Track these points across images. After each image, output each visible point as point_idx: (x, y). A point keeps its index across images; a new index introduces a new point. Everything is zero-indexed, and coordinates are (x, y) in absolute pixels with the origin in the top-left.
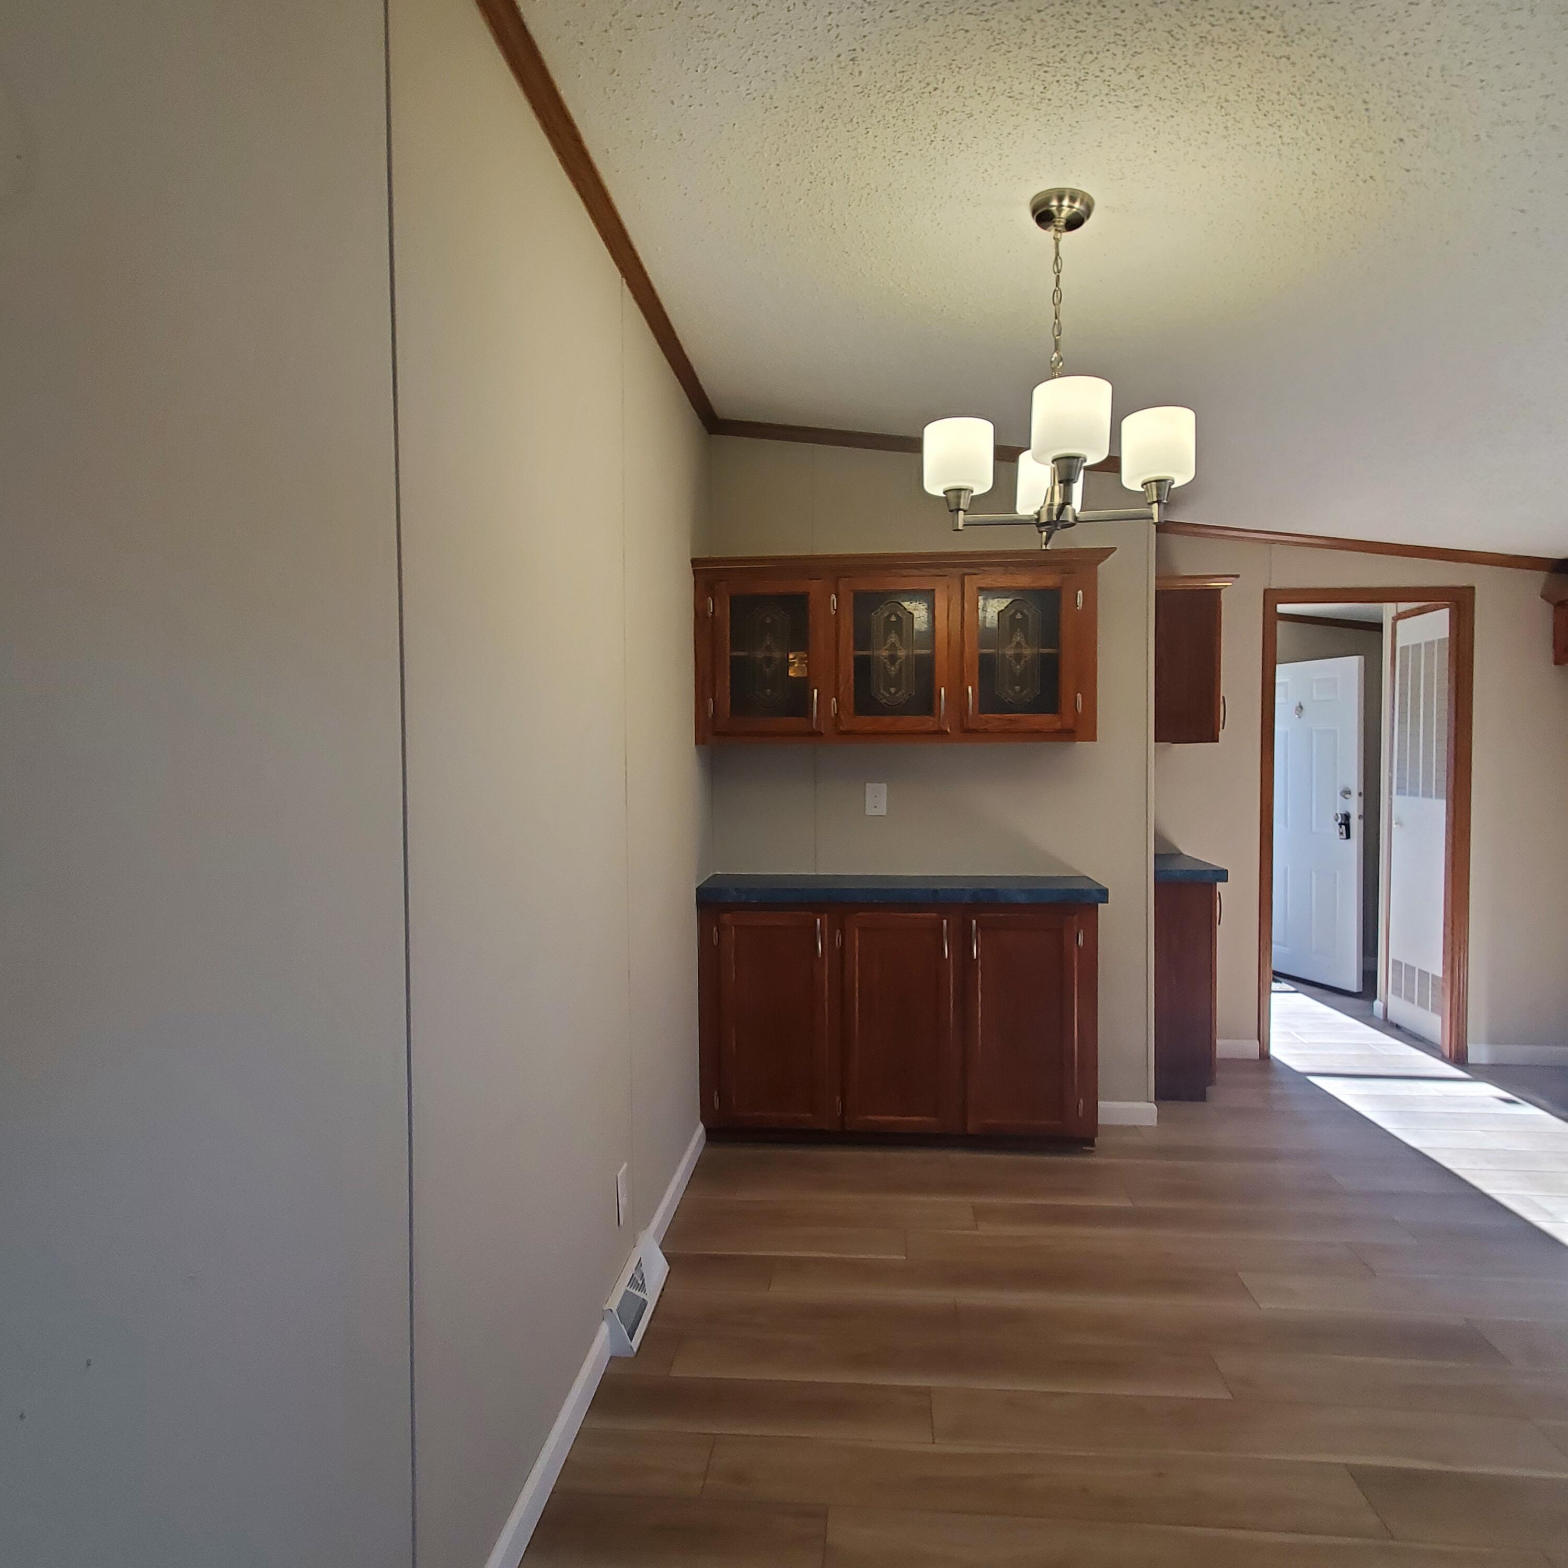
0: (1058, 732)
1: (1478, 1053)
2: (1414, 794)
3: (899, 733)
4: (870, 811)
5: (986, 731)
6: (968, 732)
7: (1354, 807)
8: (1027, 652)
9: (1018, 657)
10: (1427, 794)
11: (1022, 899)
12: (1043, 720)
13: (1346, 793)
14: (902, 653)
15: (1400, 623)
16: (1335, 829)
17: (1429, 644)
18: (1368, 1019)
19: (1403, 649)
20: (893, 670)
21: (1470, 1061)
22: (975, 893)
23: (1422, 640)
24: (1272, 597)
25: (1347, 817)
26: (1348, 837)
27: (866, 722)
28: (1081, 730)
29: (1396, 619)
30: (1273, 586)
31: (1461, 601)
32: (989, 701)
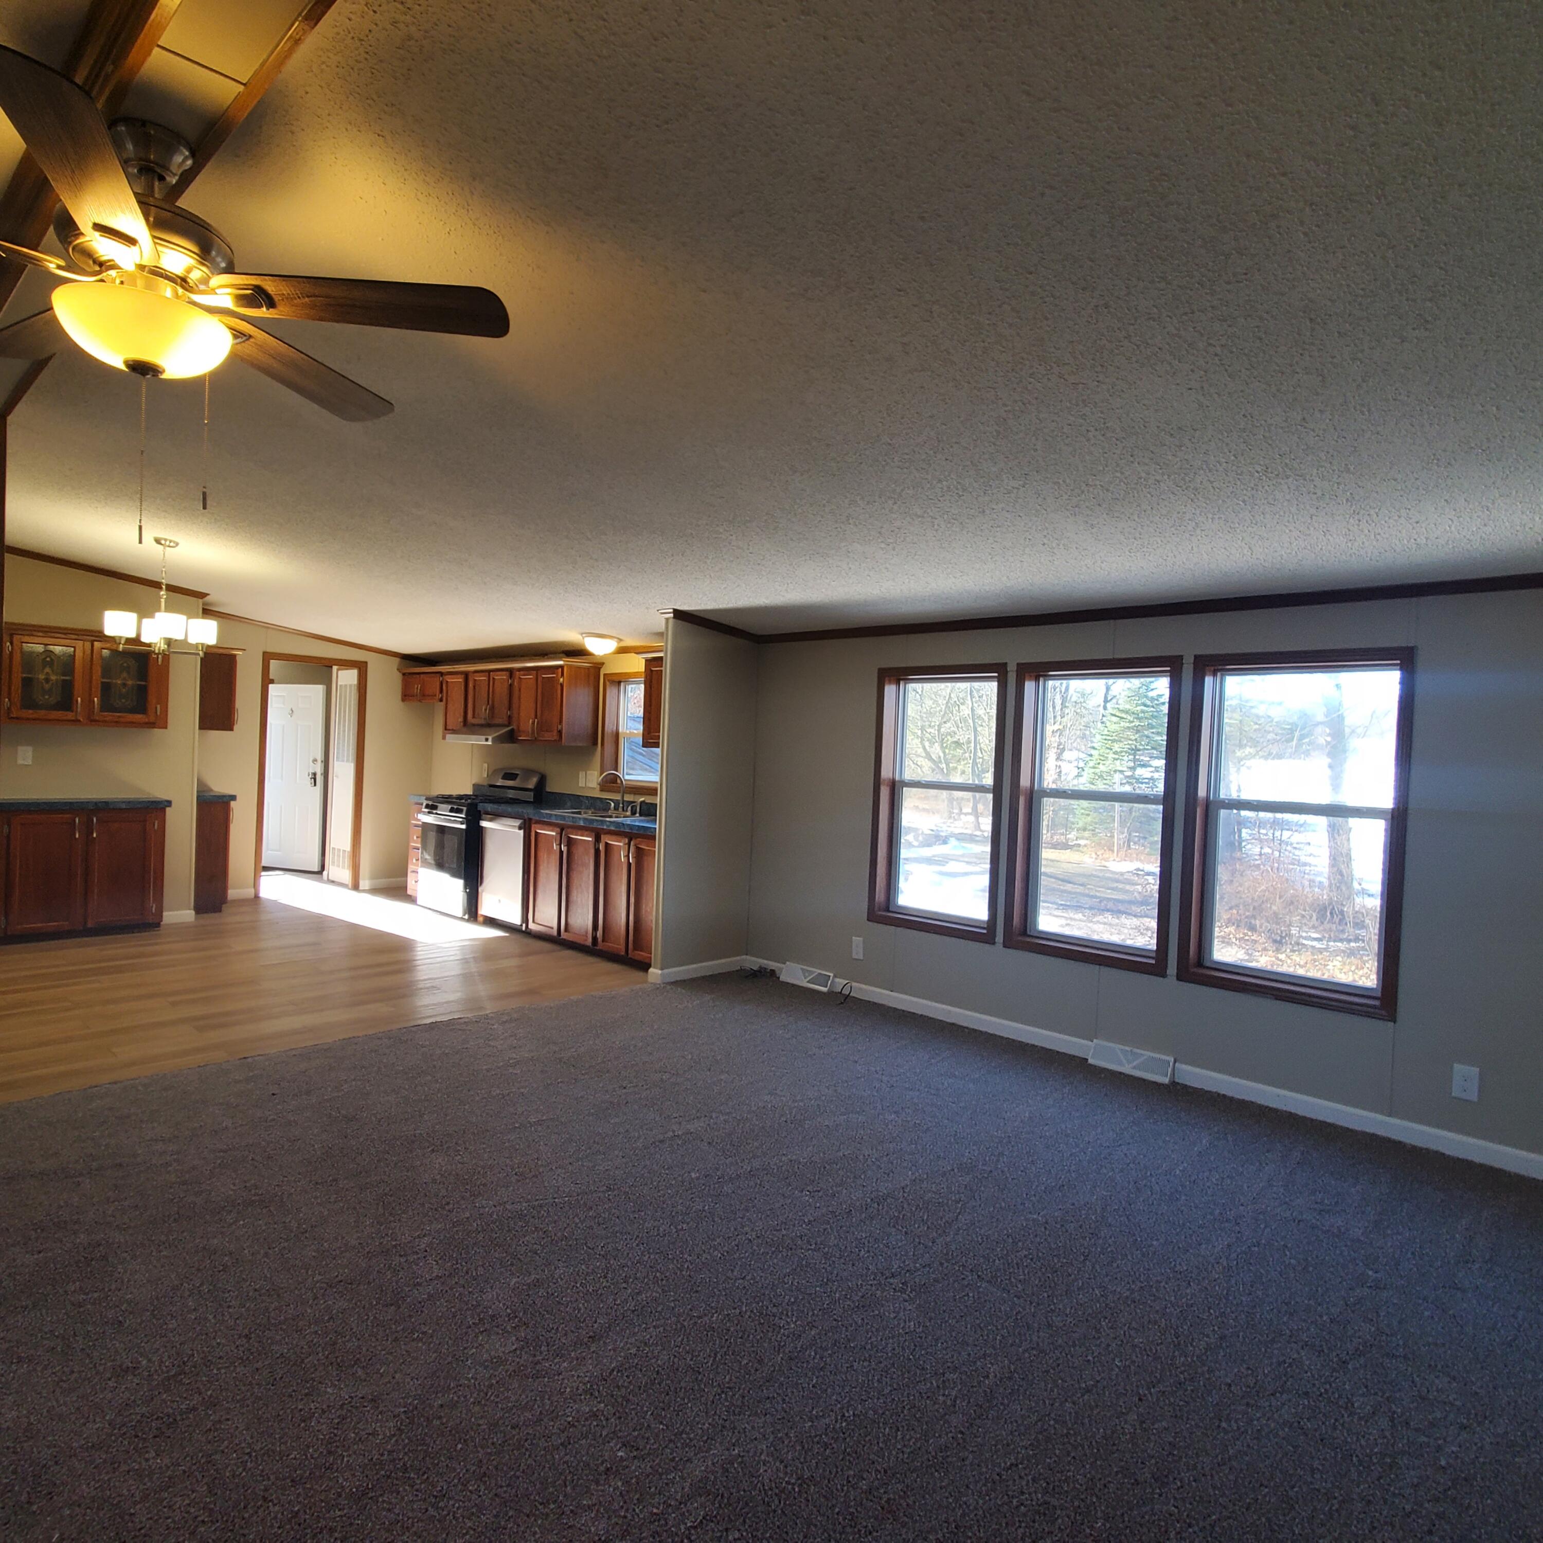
0: (146, 723)
1: (365, 884)
2: (343, 760)
3: (50, 720)
4: (20, 762)
5: (105, 721)
6: (92, 721)
7: (319, 769)
8: (130, 682)
9: (124, 685)
10: (348, 761)
11: (124, 806)
12: (139, 717)
13: (315, 760)
14: (53, 678)
15: (340, 672)
16: (308, 781)
17: (351, 686)
18: (321, 881)
19: (341, 686)
20: (47, 686)
21: (361, 888)
22: (96, 803)
23: (348, 684)
24: (267, 657)
25: (315, 774)
26: (315, 785)
27: (30, 713)
28: (160, 722)
29: (338, 670)
30: (268, 650)
31: (362, 668)
32: (106, 706)
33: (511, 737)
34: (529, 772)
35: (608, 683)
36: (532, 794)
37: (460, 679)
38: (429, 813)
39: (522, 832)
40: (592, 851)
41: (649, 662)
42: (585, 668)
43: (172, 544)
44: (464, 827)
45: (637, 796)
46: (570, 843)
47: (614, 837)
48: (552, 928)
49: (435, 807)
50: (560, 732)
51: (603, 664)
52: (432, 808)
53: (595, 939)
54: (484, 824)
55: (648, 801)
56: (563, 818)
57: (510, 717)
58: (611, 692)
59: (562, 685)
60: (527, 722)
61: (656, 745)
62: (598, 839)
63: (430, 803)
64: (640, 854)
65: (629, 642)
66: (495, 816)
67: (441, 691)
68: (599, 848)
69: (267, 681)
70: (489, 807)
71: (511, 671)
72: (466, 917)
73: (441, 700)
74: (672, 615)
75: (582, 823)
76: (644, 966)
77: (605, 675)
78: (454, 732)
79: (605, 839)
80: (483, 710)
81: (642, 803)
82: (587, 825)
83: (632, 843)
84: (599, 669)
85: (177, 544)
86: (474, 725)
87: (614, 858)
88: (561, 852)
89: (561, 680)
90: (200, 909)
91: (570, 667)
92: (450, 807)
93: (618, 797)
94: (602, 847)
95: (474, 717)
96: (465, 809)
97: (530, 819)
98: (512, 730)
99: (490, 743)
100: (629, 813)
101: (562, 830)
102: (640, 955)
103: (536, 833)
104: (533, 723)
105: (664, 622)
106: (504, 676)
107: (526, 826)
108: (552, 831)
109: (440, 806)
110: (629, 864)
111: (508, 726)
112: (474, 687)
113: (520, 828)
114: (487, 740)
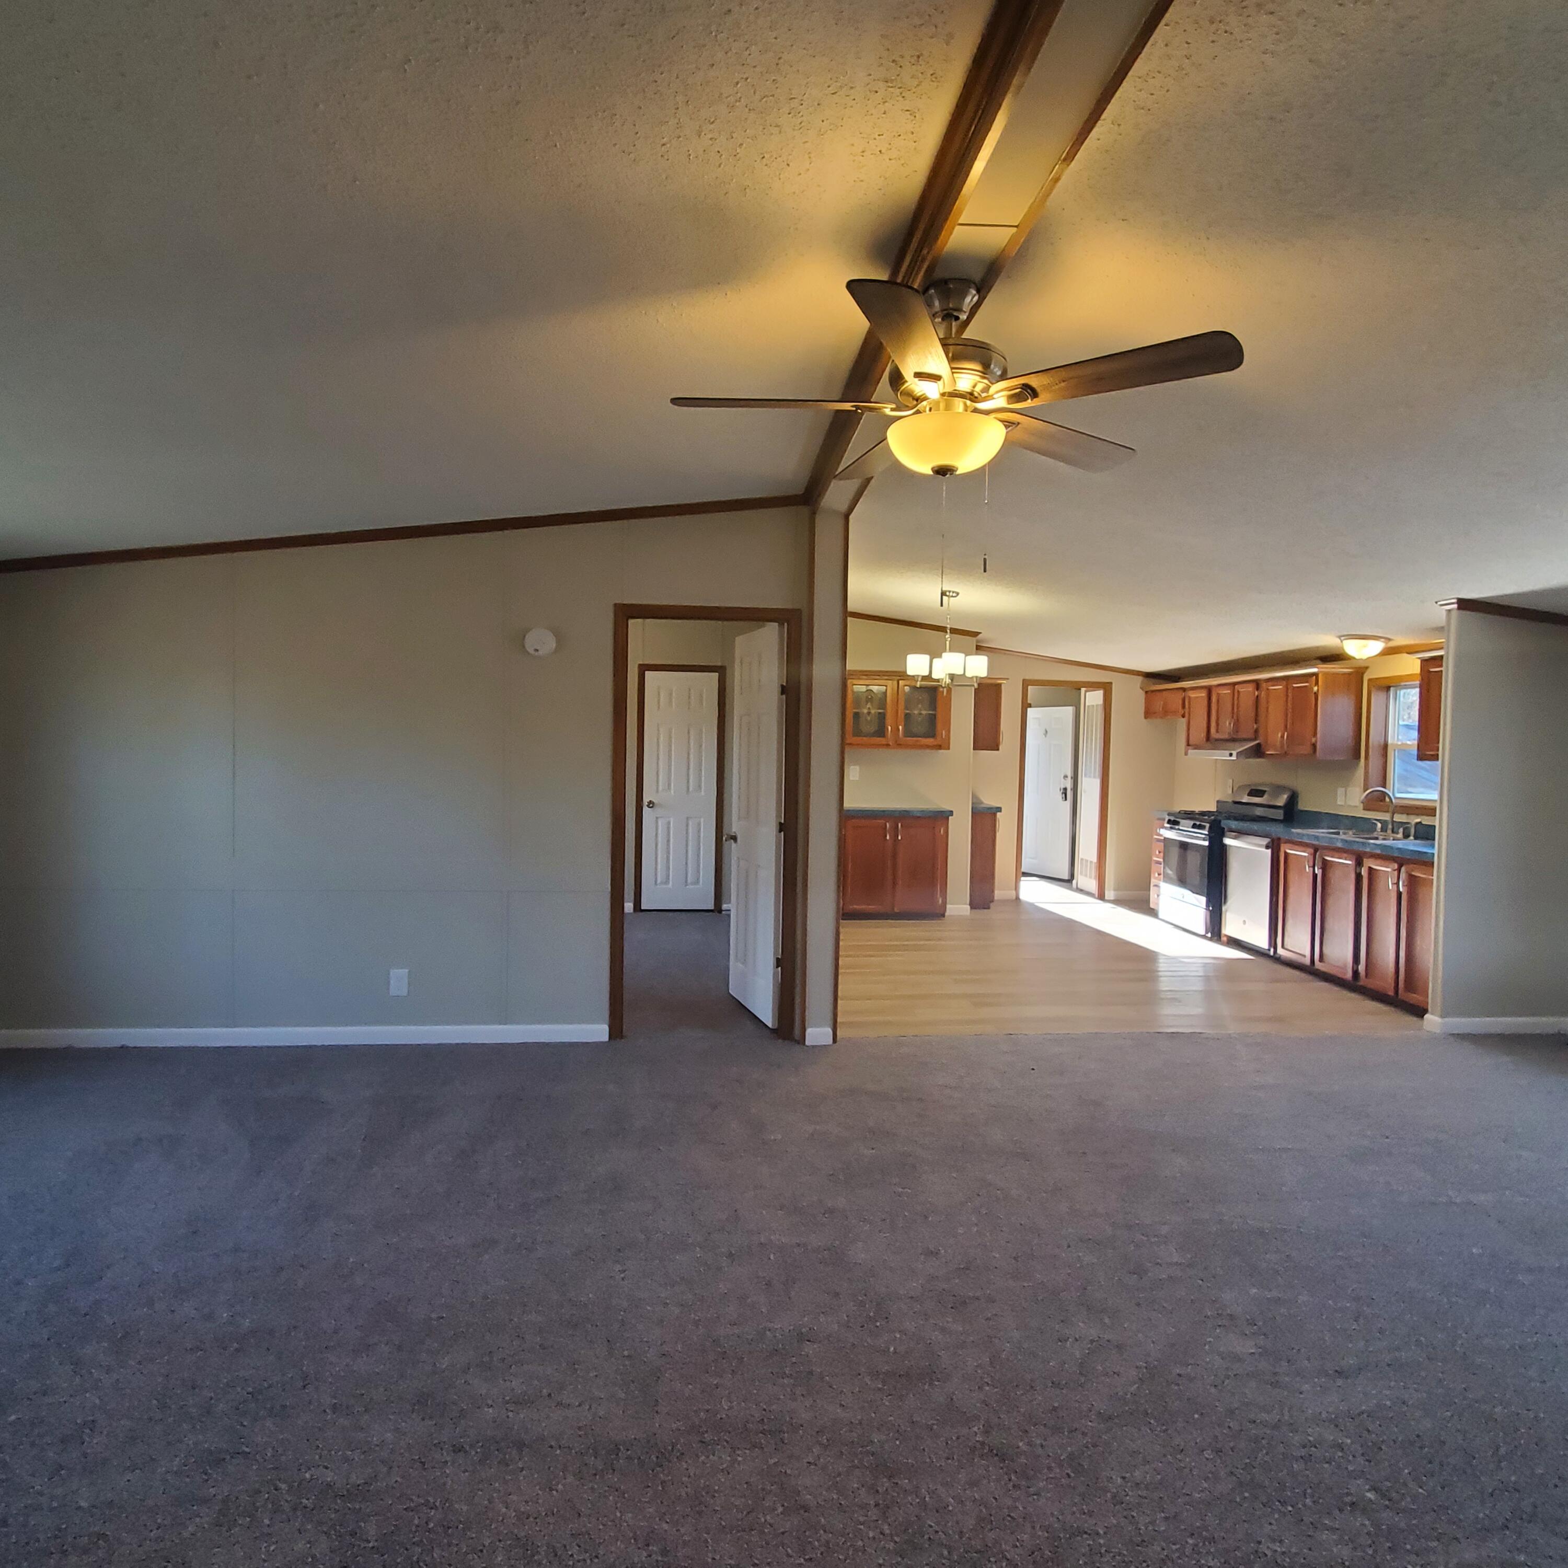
0: (936, 746)
1: (1110, 894)
2: (1090, 777)
3: (869, 745)
4: (852, 778)
5: (906, 745)
6: (899, 745)
7: (1069, 784)
8: (924, 712)
9: (920, 714)
10: (1094, 777)
11: (918, 815)
12: (930, 741)
13: (1066, 777)
14: (873, 711)
15: (1087, 694)
16: (1060, 796)
17: (1097, 705)
18: (1071, 889)
19: (1088, 706)
20: (869, 718)
21: (1106, 898)
22: (900, 812)
23: (1094, 704)
24: (1026, 684)
25: (1065, 789)
26: (1066, 799)
27: (858, 740)
28: (944, 745)
29: (1086, 692)
30: (1027, 678)
31: (1106, 688)
32: (908, 733)
33: (1258, 752)
34: (1279, 789)
35: (1373, 689)
36: (1281, 812)
37: (1203, 694)
38: (1171, 828)
39: (1269, 851)
40: (1353, 876)
41: (1425, 662)
42: (1344, 674)
43: (954, 595)
44: (1206, 843)
45: (1412, 817)
46: (1325, 866)
47: (1379, 861)
48: (1304, 956)
49: (1177, 823)
50: (1314, 746)
51: (1367, 668)
52: (1174, 823)
53: (1356, 973)
54: (1227, 841)
55: (1423, 823)
56: (1317, 838)
57: (1256, 731)
58: (1377, 699)
59: (1316, 694)
60: (1276, 736)
61: (1435, 758)
62: (1359, 863)
63: (1172, 818)
64: (1413, 882)
65: (1400, 641)
66: (1240, 833)
67: (1184, 707)
68: (1360, 873)
69: (1026, 706)
70: (1234, 824)
71: (1257, 684)
72: (1209, 935)
73: (1183, 716)
74: (1455, 606)
75: (1339, 845)
76: (1419, 1012)
77: (1370, 680)
78: (1197, 747)
79: (1369, 863)
80: (1228, 725)
81: (1417, 824)
82: (1346, 846)
83: (1403, 869)
84: (1363, 674)
85: (958, 594)
86: (1217, 740)
87: (1380, 886)
88: (1315, 876)
89: (1315, 689)
90: (973, 906)
91: (1326, 675)
92: (1192, 823)
93: (1386, 817)
94: (1364, 872)
95: (1217, 731)
96: (1208, 825)
97: (1279, 839)
98: (1259, 745)
99: (1234, 758)
100: (1400, 835)
101: (1316, 850)
102: (1413, 998)
103: (1286, 853)
104: (1282, 737)
105: (1444, 613)
106: (1250, 688)
107: (1274, 846)
108: (1304, 852)
109: (1182, 822)
110: (1399, 895)
111: (1255, 739)
112: (1218, 701)
113: (1267, 847)
114: (1231, 755)
